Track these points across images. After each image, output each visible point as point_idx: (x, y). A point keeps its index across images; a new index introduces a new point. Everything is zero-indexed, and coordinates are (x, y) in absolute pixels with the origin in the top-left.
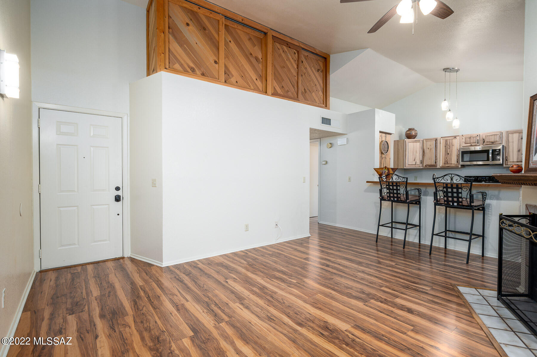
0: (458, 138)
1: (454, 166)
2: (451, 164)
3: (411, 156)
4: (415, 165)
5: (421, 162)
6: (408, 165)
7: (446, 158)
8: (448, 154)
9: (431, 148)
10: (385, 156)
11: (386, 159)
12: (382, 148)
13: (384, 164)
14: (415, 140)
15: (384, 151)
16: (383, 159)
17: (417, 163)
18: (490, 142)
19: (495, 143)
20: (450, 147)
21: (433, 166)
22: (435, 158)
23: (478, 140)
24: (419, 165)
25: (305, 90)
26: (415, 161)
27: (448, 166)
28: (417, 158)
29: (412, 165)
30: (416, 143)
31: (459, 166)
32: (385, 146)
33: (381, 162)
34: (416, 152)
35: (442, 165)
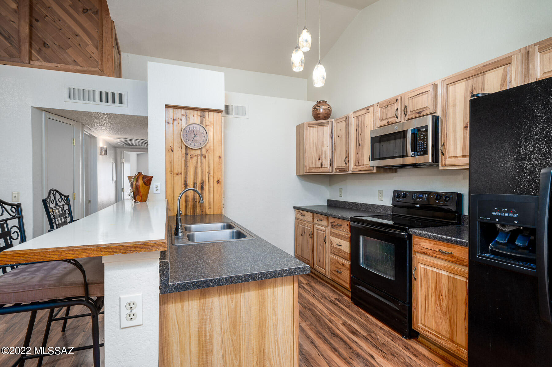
0: (371, 109)
1: (367, 169)
2: (364, 165)
3: (314, 152)
4: (321, 167)
5: (330, 163)
6: (310, 168)
7: (358, 154)
8: (360, 145)
9: (341, 135)
10: (201, 153)
11: (203, 158)
12: (187, 138)
13: (196, 168)
14: (321, 123)
15: (193, 144)
16: (195, 157)
17: (323, 164)
18: (415, 112)
19: (424, 111)
20: (361, 130)
21: (344, 170)
22: (346, 155)
23: (397, 109)
24: (327, 168)
25: (47, 45)
26: (320, 161)
27: (360, 171)
28: (323, 156)
29: (316, 169)
30: (322, 127)
31: (373, 170)
32: (195, 134)
33: (188, 165)
34: (321, 144)
35: (353, 169)
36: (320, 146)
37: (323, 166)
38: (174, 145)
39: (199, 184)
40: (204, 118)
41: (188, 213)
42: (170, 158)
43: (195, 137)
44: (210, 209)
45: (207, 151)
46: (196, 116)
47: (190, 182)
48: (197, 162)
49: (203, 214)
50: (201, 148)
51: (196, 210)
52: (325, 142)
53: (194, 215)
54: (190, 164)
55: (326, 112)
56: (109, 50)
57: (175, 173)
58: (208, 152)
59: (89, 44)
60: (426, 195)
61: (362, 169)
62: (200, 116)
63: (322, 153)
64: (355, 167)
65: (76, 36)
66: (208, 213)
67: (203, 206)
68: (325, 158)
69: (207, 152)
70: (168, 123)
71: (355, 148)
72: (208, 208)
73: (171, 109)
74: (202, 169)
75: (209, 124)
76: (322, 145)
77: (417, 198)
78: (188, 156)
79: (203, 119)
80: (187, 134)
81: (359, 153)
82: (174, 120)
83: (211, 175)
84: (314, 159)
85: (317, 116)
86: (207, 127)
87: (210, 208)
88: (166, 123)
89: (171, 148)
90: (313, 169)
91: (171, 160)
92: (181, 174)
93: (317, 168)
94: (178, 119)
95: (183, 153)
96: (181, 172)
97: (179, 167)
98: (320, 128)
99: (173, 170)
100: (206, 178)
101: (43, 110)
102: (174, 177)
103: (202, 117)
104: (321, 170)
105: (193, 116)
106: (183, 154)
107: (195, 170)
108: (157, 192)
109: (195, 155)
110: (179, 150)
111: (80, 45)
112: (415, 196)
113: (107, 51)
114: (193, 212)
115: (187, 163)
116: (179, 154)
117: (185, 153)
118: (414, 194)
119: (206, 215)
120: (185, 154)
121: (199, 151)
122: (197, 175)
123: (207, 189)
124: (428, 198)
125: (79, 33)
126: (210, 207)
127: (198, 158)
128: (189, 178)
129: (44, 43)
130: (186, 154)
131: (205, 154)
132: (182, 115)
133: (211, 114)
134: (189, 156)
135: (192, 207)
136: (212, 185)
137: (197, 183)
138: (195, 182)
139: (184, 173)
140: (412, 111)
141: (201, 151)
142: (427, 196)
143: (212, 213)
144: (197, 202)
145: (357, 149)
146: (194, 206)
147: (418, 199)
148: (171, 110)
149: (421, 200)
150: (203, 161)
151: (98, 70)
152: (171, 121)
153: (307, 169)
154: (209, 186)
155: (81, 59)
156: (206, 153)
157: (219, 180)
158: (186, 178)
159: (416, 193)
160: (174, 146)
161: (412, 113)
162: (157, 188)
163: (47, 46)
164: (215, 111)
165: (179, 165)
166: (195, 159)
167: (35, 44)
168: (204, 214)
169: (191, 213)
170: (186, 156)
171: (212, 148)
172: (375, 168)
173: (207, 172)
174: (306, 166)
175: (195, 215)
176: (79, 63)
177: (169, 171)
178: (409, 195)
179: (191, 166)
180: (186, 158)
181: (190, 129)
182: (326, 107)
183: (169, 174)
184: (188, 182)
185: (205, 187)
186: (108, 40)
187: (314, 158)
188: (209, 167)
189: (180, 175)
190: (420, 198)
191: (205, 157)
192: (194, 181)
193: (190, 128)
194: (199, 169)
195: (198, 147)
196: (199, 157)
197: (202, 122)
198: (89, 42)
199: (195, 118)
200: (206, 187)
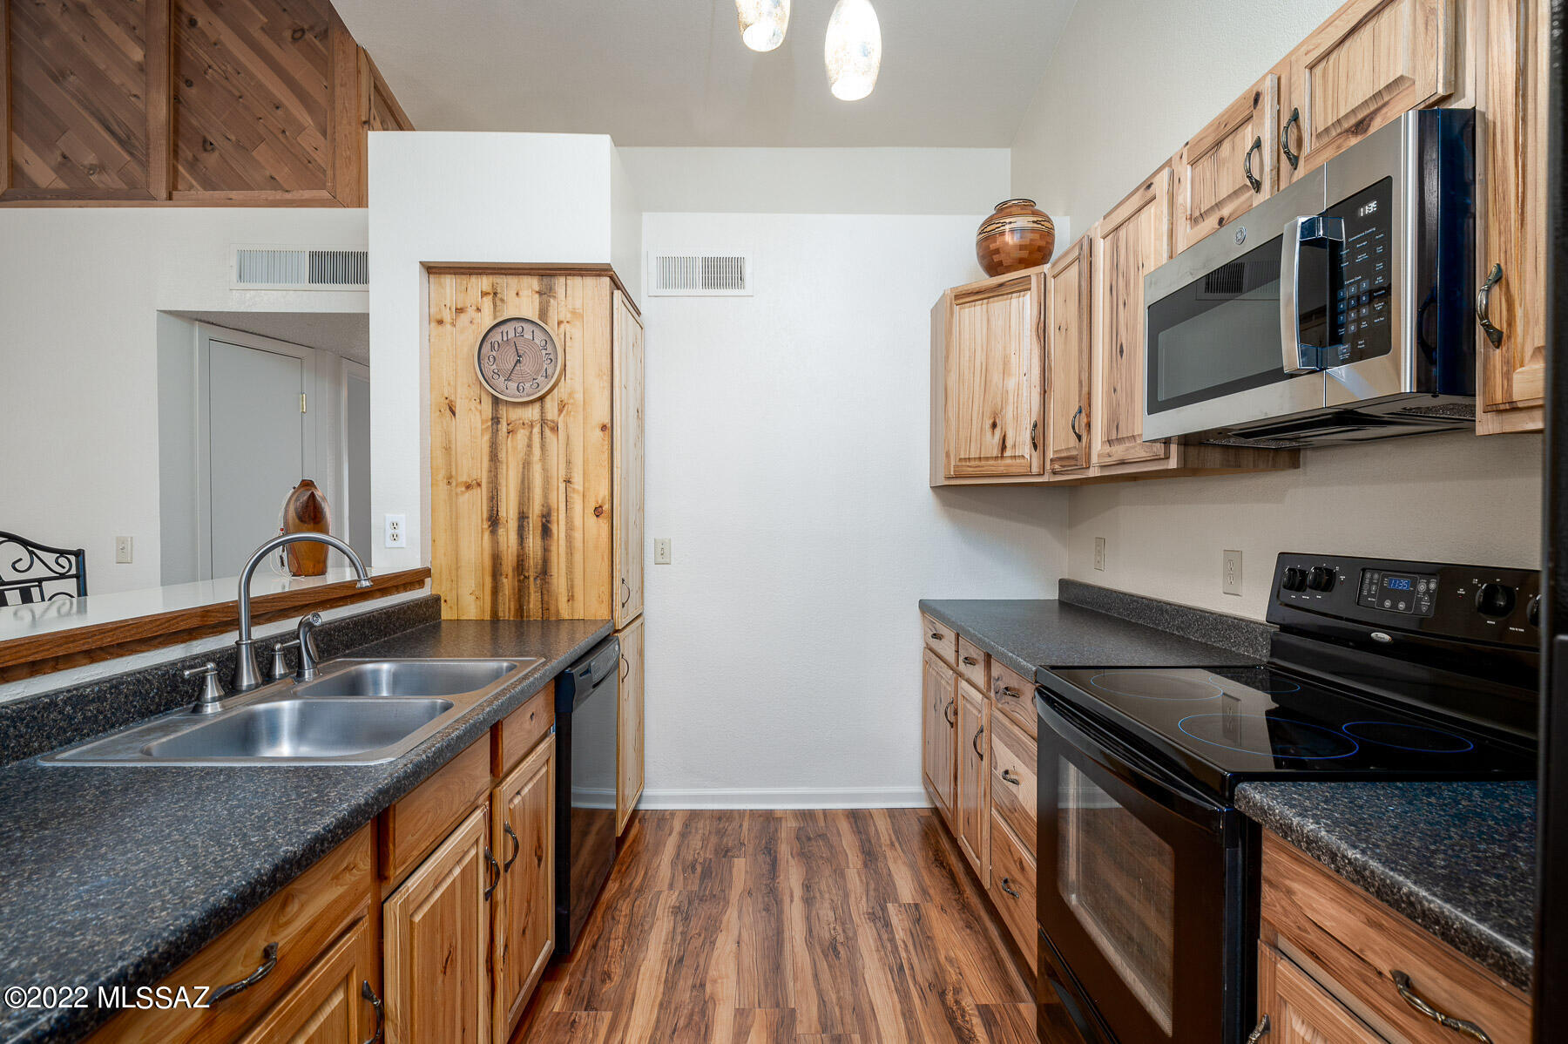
0: (1161, 184)
1: (1142, 454)
2: (1133, 437)
3: (976, 396)
4: (1002, 457)
5: (1033, 439)
6: (960, 459)
7: (1115, 390)
8: (1122, 352)
9: (1067, 324)
10: (542, 416)
11: (547, 432)
12: (494, 367)
13: (527, 465)
14: (1001, 285)
15: (513, 385)
16: (522, 431)
17: (1009, 443)
18: (1339, 131)
19: (1384, 110)
20: (1127, 285)
21: (1073, 462)
22: (1079, 401)
23: (1258, 144)
24: (1023, 456)
25: (211, 144)
26: (998, 431)
27: (1122, 463)
28: (1009, 413)
29: (983, 463)
30: (1007, 299)
31: (1167, 457)
32: (521, 352)
33: (500, 456)
34: (1001, 367)
35: (1099, 456)
36: (996, 378)
37: (1008, 453)
38: (459, 390)
39: (535, 517)
40: (552, 300)
41: (501, 614)
42: (447, 434)
43: (519, 361)
44: (571, 602)
45: (562, 407)
46: (525, 293)
47: (509, 511)
48: (529, 446)
49: (548, 619)
50: (541, 399)
51: (526, 603)
52: (1014, 359)
53: (519, 619)
54: (507, 452)
55: (1026, 242)
56: (350, 133)
57: (461, 483)
58: (564, 412)
59: (306, 125)
60: (1428, 583)
61: (1131, 456)
62: (540, 293)
63: (1004, 401)
64: (1107, 449)
65: (274, 109)
66: (565, 614)
67: (548, 591)
68: (1016, 418)
69: (560, 411)
70: (440, 322)
71: (1106, 371)
72: (566, 599)
73: (449, 276)
74: (545, 470)
75: (569, 316)
76: (1006, 372)
77: (1384, 593)
78: (500, 426)
79: (548, 302)
80: (494, 353)
81: (1118, 389)
82: (460, 311)
83: (574, 489)
84: (974, 427)
85: (993, 261)
86: (562, 326)
87: (571, 598)
88: (433, 324)
89: (447, 401)
90: (972, 463)
91: (450, 442)
92: (479, 485)
93: (987, 459)
94: (469, 310)
95: (484, 417)
96: (479, 481)
97: (473, 464)
98: (998, 306)
99: (454, 473)
100: (558, 499)
101: (197, 320)
102: (456, 494)
103: (546, 294)
104: (1001, 466)
105: (517, 294)
106: (487, 421)
107: (523, 472)
108: (395, 544)
109: (523, 424)
110: (473, 408)
111: (284, 132)
112: (1371, 583)
113: (345, 136)
114: (517, 611)
115: (499, 450)
116: (472, 421)
117: (490, 417)
118: (1368, 575)
119: (559, 621)
120: (492, 419)
121: (536, 409)
122: (529, 489)
123: (562, 535)
124: (1440, 597)
125: (283, 99)
126: (573, 596)
127: (531, 432)
128: (504, 500)
129: (205, 141)
130: (496, 420)
131: (555, 418)
132: (484, 294)
133: (576, 283)
134: (503, 427)
135: (514, 593)
136: (578, 522)
137: (531, 516)
138: (523, 512)
139: (489, 483)
140: (1327, 130)
141: (542, 408)
142: (1432, 586)
143: (579, 615)
144: (532, 579)
145: (1111, 367)
146: (519, 590)
147: (1388, 604)
148: (449, 281)
149: (1402, 606)
150: (548, 440)
151: (324, 194)
152: (447, 316)
153: (953, 463)
154: (567, 523)
155: (286, 169)
156: (559, 415)
157: (600, 507)
158: (494, 499)
159: (1378, 570)
160: (458, 396)
161: (1326, 140)
162: (396, 531)
163: (209, 148)
164: (586, 270)
165: (473, 458)
166: (522, 435)
167: (184, 147)
168: (553, 619)
169: (512, 613)
170: (495, 427)
171: (579, 396)
172: (1174, 448)
173: (561, 480)
174: (948, 455)
175: (522, 621)
176: (281, 182)
177: (441, 475)
178: (1342, 578)
179: (510, 459)
180: (495, 433)
181: (505, 339)
182: (1023, 222)
183: (443, 485)
184: (502, 514)
185: (554, 528)
186: (347, 105)
187: (974, 422)
188: (568, 462)
189: (475, 490)
190: (1396, 596)
191: (555, 429)
192: (519, 508)
193: (505, 334)
194: (537, 469)
195: (529, 395)
196: (536, 430)
197: (543, 313)
198: (306, 119)
199: (522, 300)
200: (559, 530)
